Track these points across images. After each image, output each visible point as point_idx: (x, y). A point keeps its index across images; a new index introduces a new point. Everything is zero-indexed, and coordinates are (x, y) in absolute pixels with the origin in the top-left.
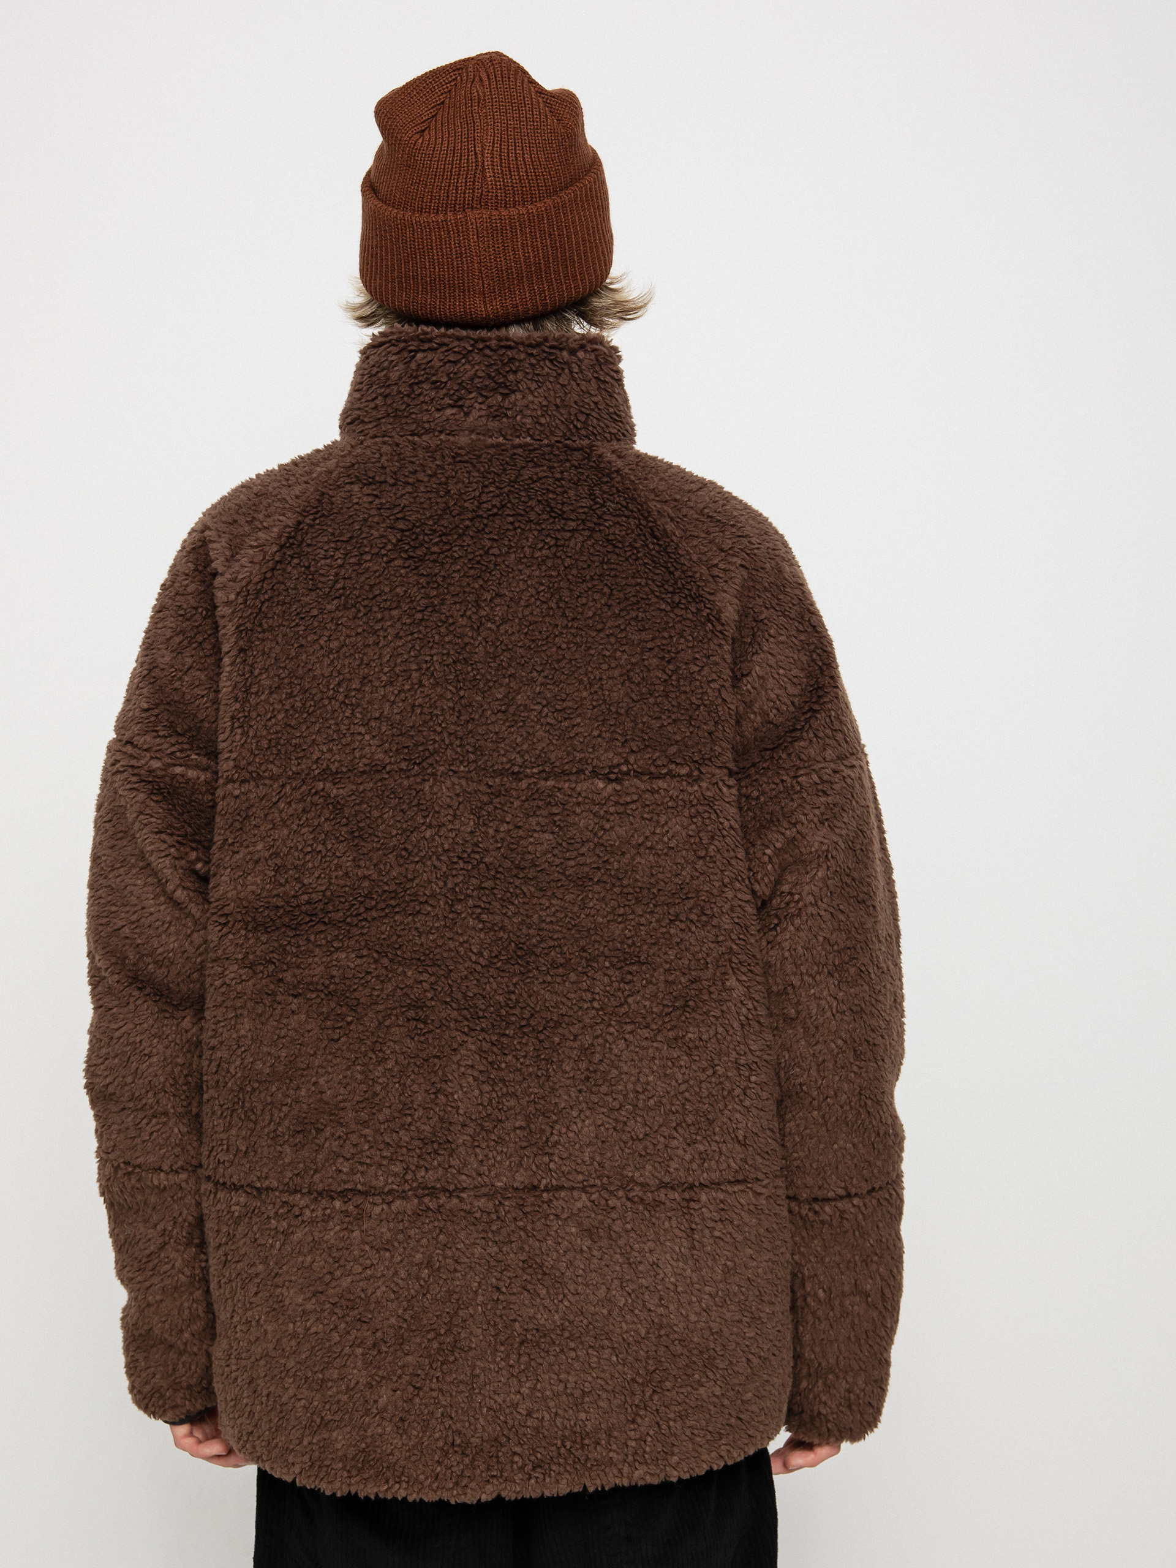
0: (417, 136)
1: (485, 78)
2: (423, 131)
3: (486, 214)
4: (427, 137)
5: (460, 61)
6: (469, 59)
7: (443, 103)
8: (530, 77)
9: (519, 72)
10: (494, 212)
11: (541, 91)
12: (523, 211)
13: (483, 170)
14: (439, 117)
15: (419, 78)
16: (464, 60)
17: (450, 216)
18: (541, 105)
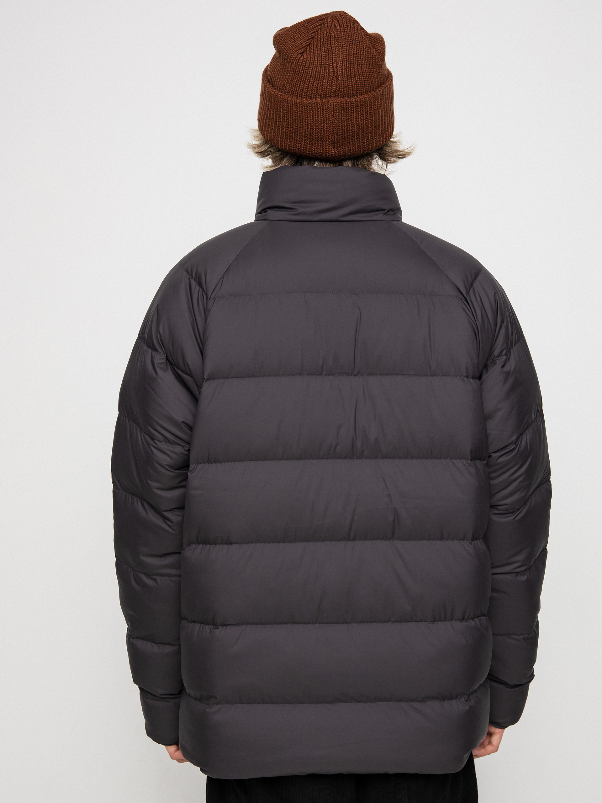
0: (300, 56)
1: (337, 25)
2: (303, 53)
3: (339, 100)
4: (305, 56)
5: (323, 15)
6: (327, 14)
7: (313, 37)
8: (361, 26)
9: (355, 23)
10: (343, 100)
11: (366, 34)
12: (358, 99)
13: (337, 76)
14: (311, 46)
15: (299, 23)
16: (325, 15)
17: (319, 100)
18: (368, 42)
